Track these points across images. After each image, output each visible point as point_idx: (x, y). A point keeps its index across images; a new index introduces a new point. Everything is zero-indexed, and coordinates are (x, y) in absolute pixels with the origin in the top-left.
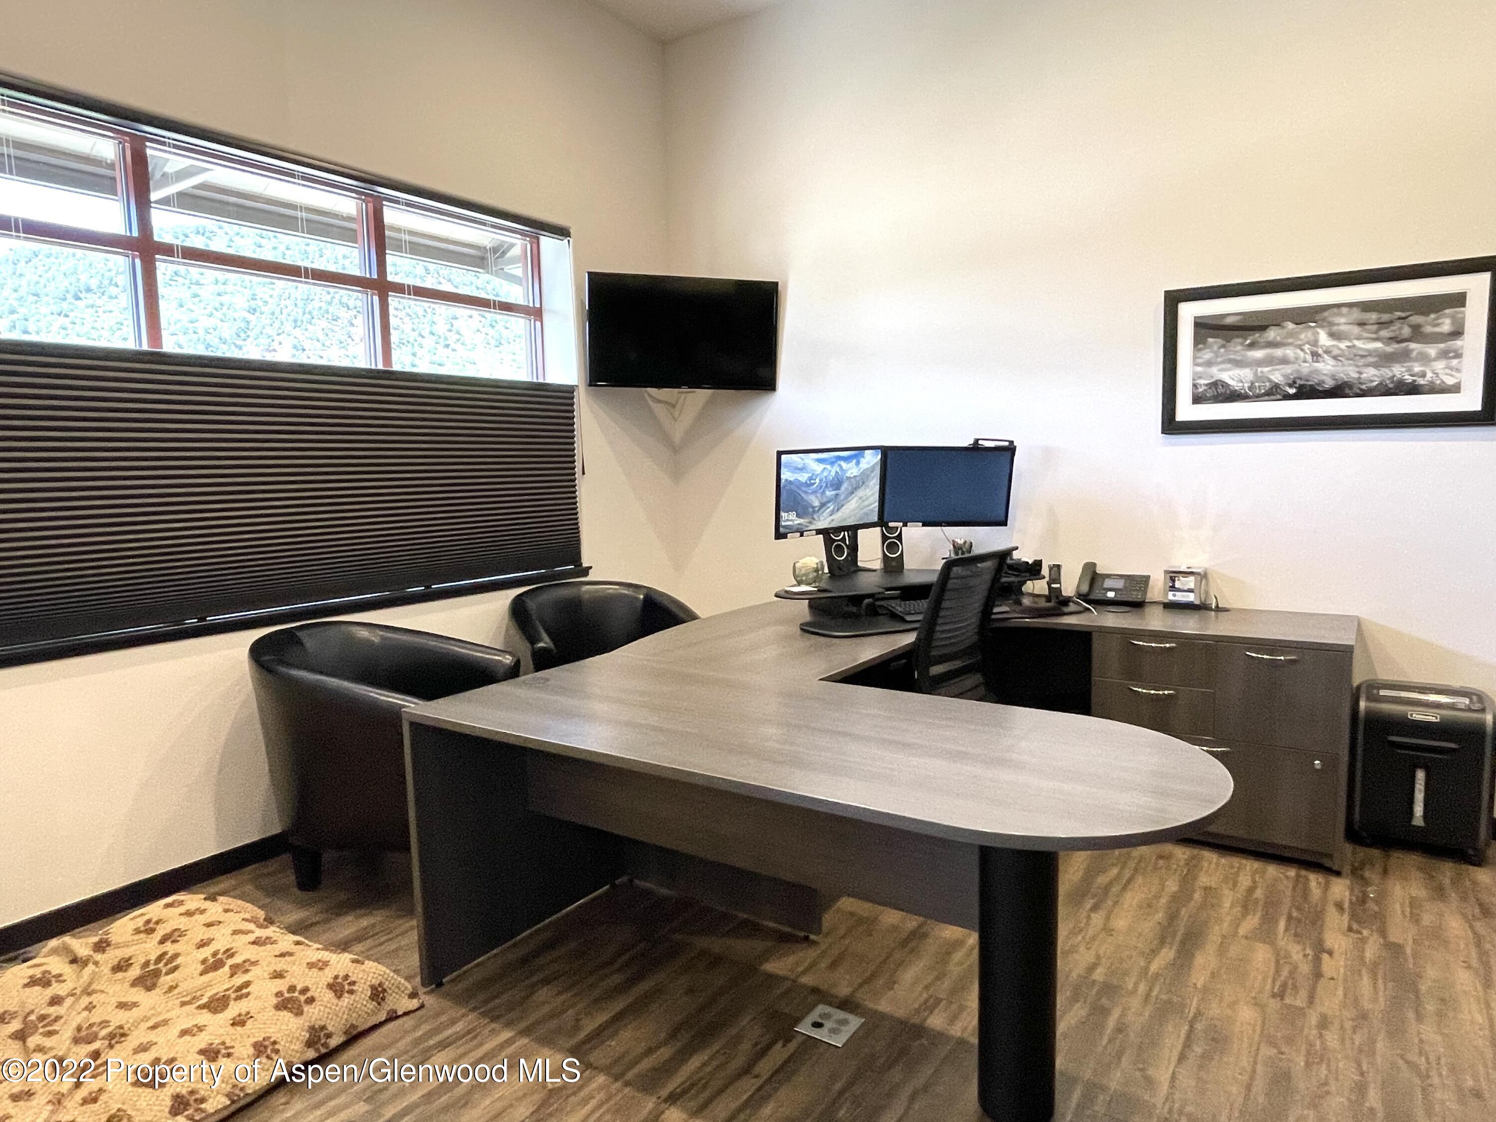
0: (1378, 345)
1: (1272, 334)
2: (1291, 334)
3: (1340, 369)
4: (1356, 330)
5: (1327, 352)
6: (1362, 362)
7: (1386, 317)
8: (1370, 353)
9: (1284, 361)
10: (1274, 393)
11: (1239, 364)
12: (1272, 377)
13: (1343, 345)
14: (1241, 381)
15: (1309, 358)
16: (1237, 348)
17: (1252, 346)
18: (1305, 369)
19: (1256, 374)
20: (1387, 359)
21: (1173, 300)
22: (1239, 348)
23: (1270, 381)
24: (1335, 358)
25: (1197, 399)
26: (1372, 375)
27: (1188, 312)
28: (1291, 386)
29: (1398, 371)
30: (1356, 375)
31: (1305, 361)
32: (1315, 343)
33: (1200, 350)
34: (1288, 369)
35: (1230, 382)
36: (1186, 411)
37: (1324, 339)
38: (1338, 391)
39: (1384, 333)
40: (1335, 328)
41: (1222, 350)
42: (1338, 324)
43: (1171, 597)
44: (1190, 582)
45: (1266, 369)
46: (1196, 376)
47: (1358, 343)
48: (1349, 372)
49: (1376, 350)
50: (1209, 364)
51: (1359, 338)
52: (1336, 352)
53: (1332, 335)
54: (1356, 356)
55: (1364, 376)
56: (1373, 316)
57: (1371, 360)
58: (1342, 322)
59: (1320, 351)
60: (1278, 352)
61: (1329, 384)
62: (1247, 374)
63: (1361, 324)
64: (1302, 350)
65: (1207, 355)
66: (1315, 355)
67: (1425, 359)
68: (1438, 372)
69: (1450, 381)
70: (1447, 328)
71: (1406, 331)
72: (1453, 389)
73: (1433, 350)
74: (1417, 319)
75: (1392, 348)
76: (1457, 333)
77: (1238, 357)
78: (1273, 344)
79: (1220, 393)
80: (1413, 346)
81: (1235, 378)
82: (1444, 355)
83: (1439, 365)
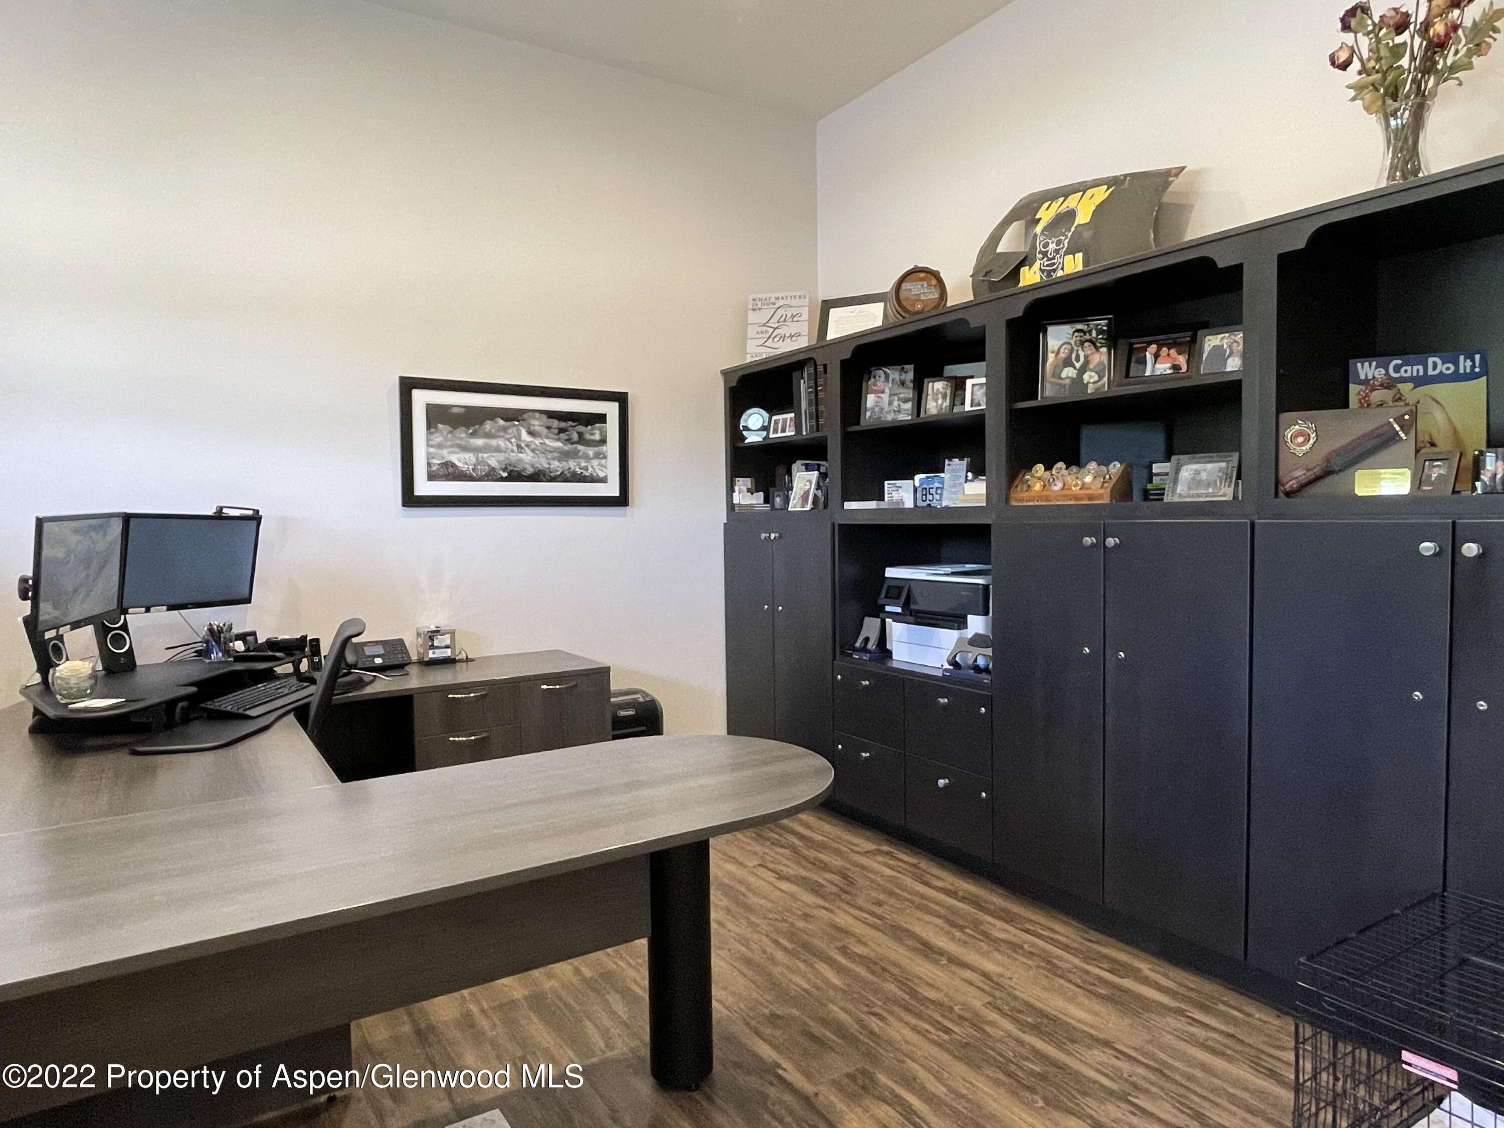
0: (559, 444)
1: (488, 426)
2: (502, 429)
3: (537, 459)
4: (545, 431)
5: (527, 446)
6: (550, 456)
7: (563, 425)
8: (556, 450)
9: (498, 450)
10: (491, 476)
11: (465, 449)
12: (490, 462)
13: (537, 441)
14: (467, 464)
15: (515, 448)
17: (474, 434)
18: (514, 456)
19: (477, 459)
20: (565, 456)
21: (408, 386)
22: (463, 435)
23: (489, 465)
24: (533, 451)
25: (432, 477)
26: (557, 466)
27: (421, 398)
28: (504, 470)
29: (573, 465)
30: (547, 466)
31: (513, 451)
32: (519, 438)
33: (431, 433)
34: (501, 457)
35: (458, 463)
36: (423, 487)
37: (525, 436)
38: (536, 477)
39: (562, 435)
40: (532, 428)
41: (450, 435)
42: (534, 425)
43: (431, 655)
44: (447, 639)
45: (485, 455)
46: (429, 456)
47: (547, 441)
48: (543, 463)
49: (558, 448)
50: (440, 446)
51: (547, 437)
52: (533, 446)
53: (531, 433)
54: (546, 451)
55: (552, 466)
56: (555, 423)
57: (556, 455)
58: (537, 424)
59: (523, 445)
60: (494, 442)
61: (530, 471)
62: (470, 457)
63: (549, 428)
64: (511, 443)
65: (438, 439)
66: (519, 446)
67: (587, 458)
68: (594, 467)
69: (602, 475)
70: (597, 437)
71: (575, 437)
72: (603, 480)
73: (591, 452)
74: (581, 428)
75: (568, 447)
76: (603, 441)
77: (463, 443)
78: (489, 435)
79: (451, 473)
80: (580, 447)
81: (462, 460)
82: (597, 456)
83: (595, 463)
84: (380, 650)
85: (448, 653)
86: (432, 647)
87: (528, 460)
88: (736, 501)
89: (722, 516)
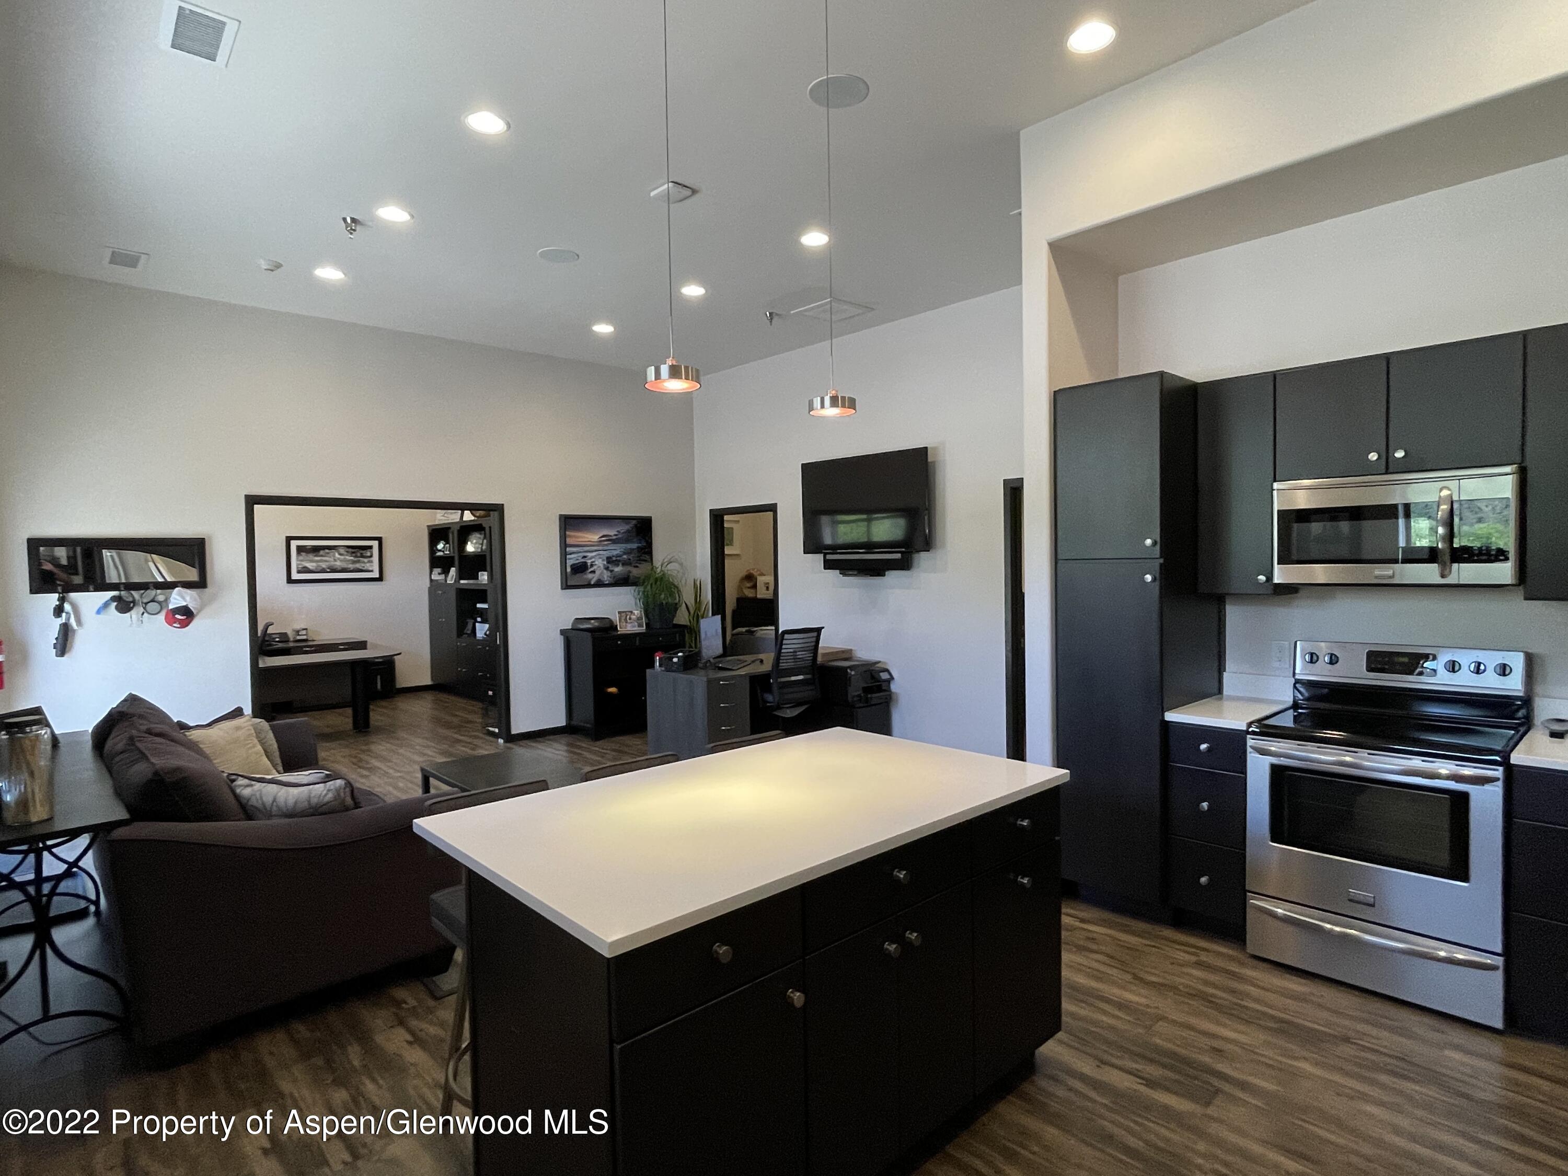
0: (352, 558)
1: (322, 552)
2: (328, 553)
3: (342, 564)
4: (346, 553)
5: (338, 559)
6: (348, 563)
7: (353, 550)
8: (349, 561)
9: (326, 561)
10: (323, 571)
11: (312, 561)
13: (343, 557)
14: (313, 567)
15: (333, 560)
16: (311, 556)
17: (315, 556)
18: (332, 563)
19: (317, 565)
20: (354, 562)
21: (289, 539)
23: (322, 567)
24: (341, 561)
25: (299, 572)
26: (351, 566)
27: (294, 544)
28: (328, 568)
29: (358, 566)
30: (347, 567)
32: (334, 556)
33: (298, 556)
34: (327, 564)
36: (295, 576)
37: (337, 555)
38: (344, 570)
39: (354, 555)
40: (340, 552)
41: (306, 556)
43: (299, 638)
44: (304, 632)
45: (320, 563)
46: (298, 565)
47: (347, 557)
48: (345, 565)
49: (352, 560)
50: (302, 561)
51: (347, 555)
52: (341, 559)
53: (340, 554)
54: (347, 561)
55: (349, 567)
56: (350, 550)
58: (342, 551)
59: (336, 559)
60: (324, 558)
61: (339, 568)
62: (314, 564)
63: (347, 552)
64: (331, 558)
65: (301, 558)
67: (364, 562)
68: (368, 566)
69: (370, 569)
70: (369, 554)
71: (359, 555)
72: (372, 571)
73: (366, 560)
74: (361, 552)
75: (356, 559)
76: (371, 556)
77: (311, 559)
78: (322, 556)
79: (306, 570)
80: (361, 559)
81: (310, 566)
82: (369, 562)
83: (368, 565)
84: (277, 636)
85: (304, 637)
86: (299, 635)
87: (338, 564)
88: (433, 578)
89: (428, 584)
